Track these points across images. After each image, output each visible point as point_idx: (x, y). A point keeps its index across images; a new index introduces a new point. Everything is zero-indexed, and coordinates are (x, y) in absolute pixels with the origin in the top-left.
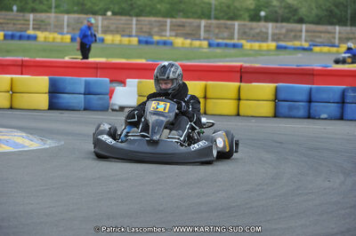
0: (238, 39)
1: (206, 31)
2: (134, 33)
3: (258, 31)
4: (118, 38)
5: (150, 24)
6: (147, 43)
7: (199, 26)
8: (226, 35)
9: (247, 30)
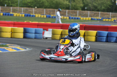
0: (78, 16)
1: (68, 14)
2: (45, 14)
3: (85, 14)
4: (40, 15)
5: (50, 11)
6: (49, 17)
7: (66, 12)
8: (74, 15)
9: (81, 13)
